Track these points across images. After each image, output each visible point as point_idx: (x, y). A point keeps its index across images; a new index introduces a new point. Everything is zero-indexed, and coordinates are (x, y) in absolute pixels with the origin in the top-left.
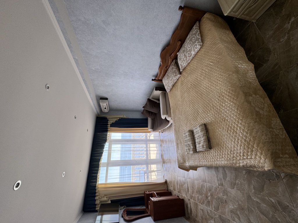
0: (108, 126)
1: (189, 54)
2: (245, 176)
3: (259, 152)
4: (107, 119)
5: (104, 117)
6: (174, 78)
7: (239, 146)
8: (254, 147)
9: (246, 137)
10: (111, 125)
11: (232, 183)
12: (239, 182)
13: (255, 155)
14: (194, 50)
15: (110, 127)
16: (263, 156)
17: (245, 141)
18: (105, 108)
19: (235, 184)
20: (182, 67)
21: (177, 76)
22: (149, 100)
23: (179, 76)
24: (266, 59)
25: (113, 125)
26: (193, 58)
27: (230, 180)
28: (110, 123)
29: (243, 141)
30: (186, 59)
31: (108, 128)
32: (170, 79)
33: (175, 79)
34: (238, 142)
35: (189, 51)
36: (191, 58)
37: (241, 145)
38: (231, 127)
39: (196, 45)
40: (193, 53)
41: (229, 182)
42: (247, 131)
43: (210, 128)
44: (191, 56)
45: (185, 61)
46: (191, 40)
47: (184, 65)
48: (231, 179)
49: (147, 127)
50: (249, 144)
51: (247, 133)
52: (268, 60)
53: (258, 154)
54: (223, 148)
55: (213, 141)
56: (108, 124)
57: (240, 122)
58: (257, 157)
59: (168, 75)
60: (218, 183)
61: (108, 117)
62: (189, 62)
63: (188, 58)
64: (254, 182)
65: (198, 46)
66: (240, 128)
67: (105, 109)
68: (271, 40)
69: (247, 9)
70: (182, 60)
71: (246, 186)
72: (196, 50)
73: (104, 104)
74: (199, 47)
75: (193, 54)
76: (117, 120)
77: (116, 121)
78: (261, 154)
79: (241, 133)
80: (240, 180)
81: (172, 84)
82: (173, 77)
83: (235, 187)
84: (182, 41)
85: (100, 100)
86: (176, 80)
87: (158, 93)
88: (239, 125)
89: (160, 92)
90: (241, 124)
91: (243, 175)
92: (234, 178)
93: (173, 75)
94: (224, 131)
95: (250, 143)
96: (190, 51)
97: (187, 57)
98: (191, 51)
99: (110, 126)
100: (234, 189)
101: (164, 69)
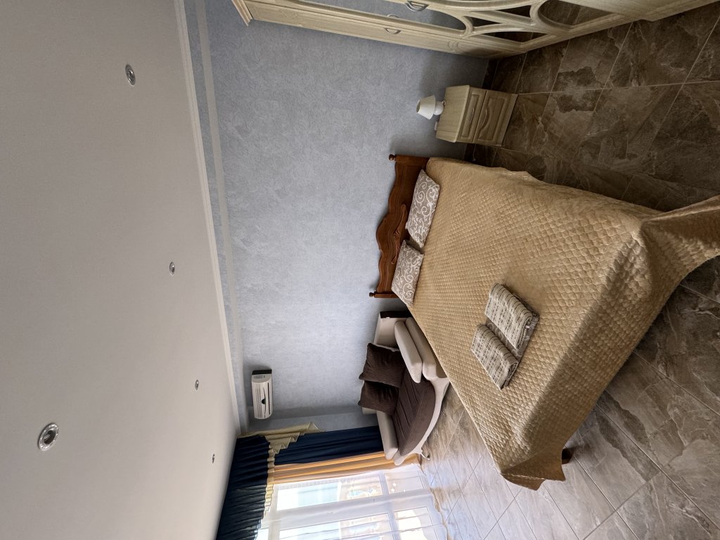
0: (269, 460)
1: (424, 209)
2: (672, 378)
3: (604, 223)
4: (265, 441)
5: (257, 435)
6: (412, 266)
7: (573, 250)
8: (592, 226)
9: (570, 224)
10: (276, 457)
11: (665, 434)
12: (677, 410)
13: (604, 235)
14: (431, 199)
15: (276, 464)
16: (613, 221)
17: (573, 231)
18: (264, 402)
19: (673, 428)
20: (420, 238)
21: (418, 259)
22: (371, 347)
23: (420, 257)
24: (542, 167)
25: (284, 457)
26: (434, 214)
27: (655, 429)
28: (273, 451)
29: (572, 235)
30: (423, 220)
31: (269, 466)
32: (406, 271)
33: (415, 266)
34: (567, 245)
35: (423, 205)
36: (430, 214)
37: (574, 244)
38: (542, 239)
39: (431, 190)
40: (430, 204)
41: (658, 436)
42: (565, 216)
43: (512, 281)
44: (428, 211)
45: (421, 224)
46: (421, 189)
47: (422, 232)
48: (655, 424)
49: (380, 448)
50: (581, 229)
51: (567, 218)
52: (546, 167)
53: (606, 228)
54: (555, 286)
55: (532, 297)
56: (268, 456)
57: (547, 215)
58: (609, 235)
59: (400, 269)
60: (639, 471)
61: (268, 433)
62: (429, 223)
63: (425, 216)
64: (699, 374)
65: (433, 190)
66: (554, 223)
67: (263, 405)
68: (532, 148)
69: (480, 131)
70: (417, 225)
71: (698, 404)
72: (433, 197)
73: (261, 386)
74: (435, 190)
75: (431, 207)
76: (294, 440)
77: (291, 444)
78: (609, 222)
79: (560, 227)
80: (673, 403)
81: (412, 281)
82: (410, 265)
83: (682, 438)
84: (408, 202)
85: (253, 376)
86: (418, 270)
87: (388, 323)
88: (550, 221)
89: (394, 320)
90: (550, 217)
91: (666, 380)
92: (657, 412)
93: (410, 261)
94: (536, 256)
95: (583, 227)
96: (425, 204)
97: (423, 217)
98: (427, 202)
99: (273, 459)
100: (683, 448)
101: (388, 265)
